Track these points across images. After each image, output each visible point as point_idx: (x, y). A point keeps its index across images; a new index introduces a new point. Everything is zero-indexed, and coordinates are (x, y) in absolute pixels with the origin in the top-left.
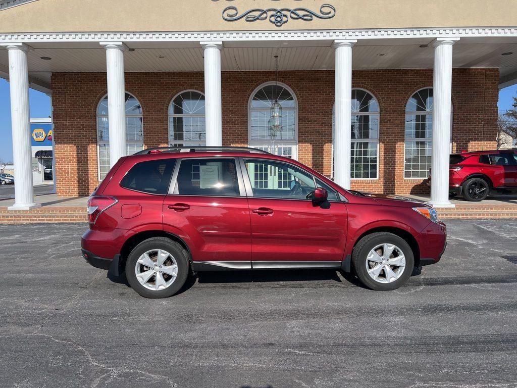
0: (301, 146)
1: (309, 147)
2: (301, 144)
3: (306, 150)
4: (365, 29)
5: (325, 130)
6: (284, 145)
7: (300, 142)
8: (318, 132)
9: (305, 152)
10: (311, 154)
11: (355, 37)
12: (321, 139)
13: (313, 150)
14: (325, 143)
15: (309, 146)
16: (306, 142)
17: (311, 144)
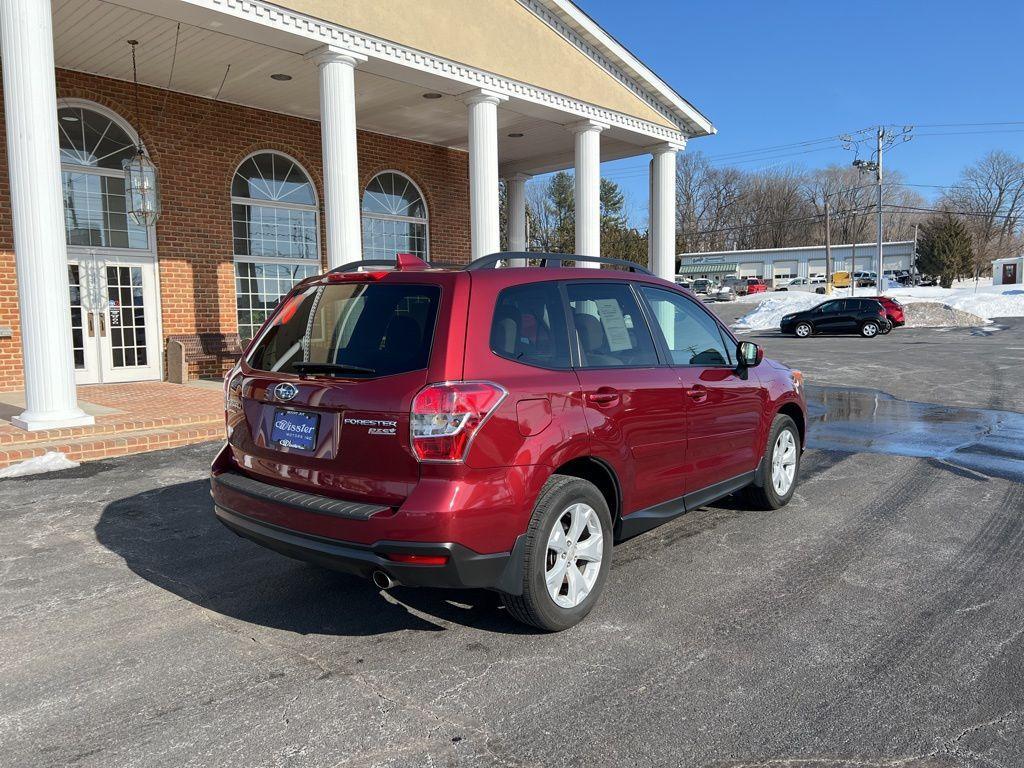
0: (168, 265)
1: (184, 269)
2: (166, 262)
3: (179, 276)
4: (384, 39)
5: (218, 232)
6: (120, 261)
7: (161, 256)
8: (203, 236)
9: (177, 281)
10: (191, 284)
11: (365, 50)
12: (211, 252)
13: (195, 276)
14: (219, 263)
15: (186, 268)
16: (177, 257)
17: (189, 262)
